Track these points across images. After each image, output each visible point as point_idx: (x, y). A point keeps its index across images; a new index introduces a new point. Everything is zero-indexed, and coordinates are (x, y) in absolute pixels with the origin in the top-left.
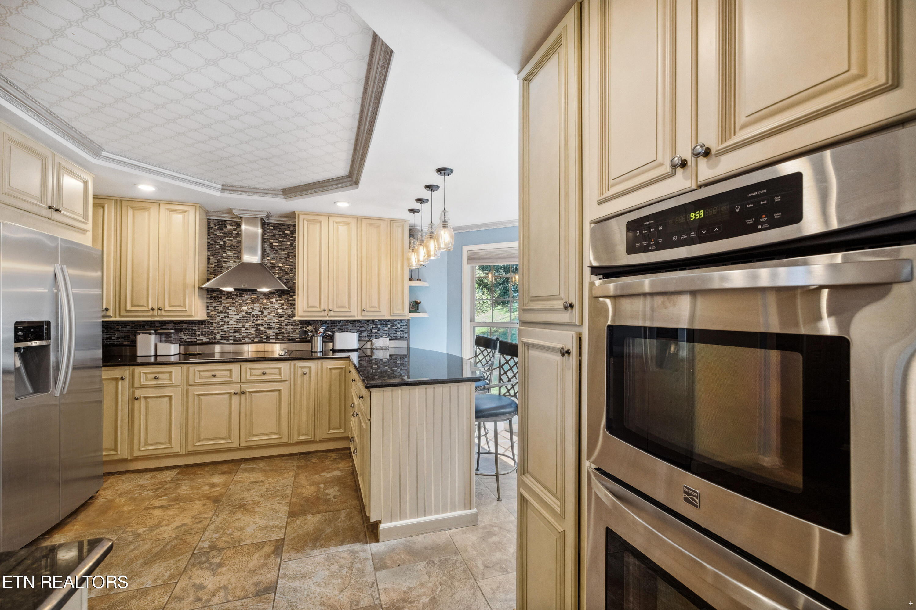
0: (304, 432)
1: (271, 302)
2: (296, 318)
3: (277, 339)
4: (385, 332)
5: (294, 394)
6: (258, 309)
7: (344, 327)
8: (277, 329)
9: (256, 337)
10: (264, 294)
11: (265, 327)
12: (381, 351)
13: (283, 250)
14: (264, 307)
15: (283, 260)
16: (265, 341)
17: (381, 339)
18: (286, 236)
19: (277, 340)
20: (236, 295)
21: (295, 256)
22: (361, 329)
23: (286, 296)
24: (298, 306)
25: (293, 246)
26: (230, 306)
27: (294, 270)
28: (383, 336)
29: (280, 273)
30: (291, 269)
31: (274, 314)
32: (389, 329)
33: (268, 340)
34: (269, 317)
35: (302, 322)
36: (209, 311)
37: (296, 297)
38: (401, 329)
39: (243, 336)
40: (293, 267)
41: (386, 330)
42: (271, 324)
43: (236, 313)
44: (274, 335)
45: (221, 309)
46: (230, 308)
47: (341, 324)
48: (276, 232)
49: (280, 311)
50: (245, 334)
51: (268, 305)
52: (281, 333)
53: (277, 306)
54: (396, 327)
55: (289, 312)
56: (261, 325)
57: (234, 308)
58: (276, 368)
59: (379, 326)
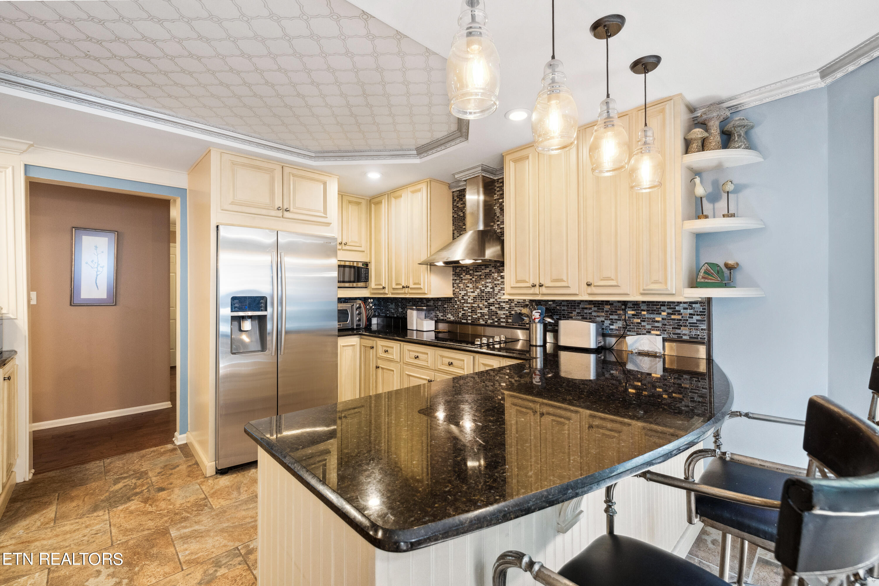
4: (656, 324)
7: (586, 311)
8: (507, 310)
11: (496, 308)
12: (646, 359)
14: (495, 282)
17: (647, 336)
20: (473, 270)
22: (611, 317)
24: (506, 281)
26: (468, 283)
28: (652, 332)
32: (663, 319)
36: (454, 289)
38: (690, 320)
39: (478, 316)
41: (657, 322)
42: (501, 304)
43: (472, 290)
44: (504, 318)
45: (461, 285)
46: (468, 285)
47: (581, 306)
50: (479, 315)
51: (498, 280)
54: (679, 317)
57: (471, 285)
59: (643, 313)
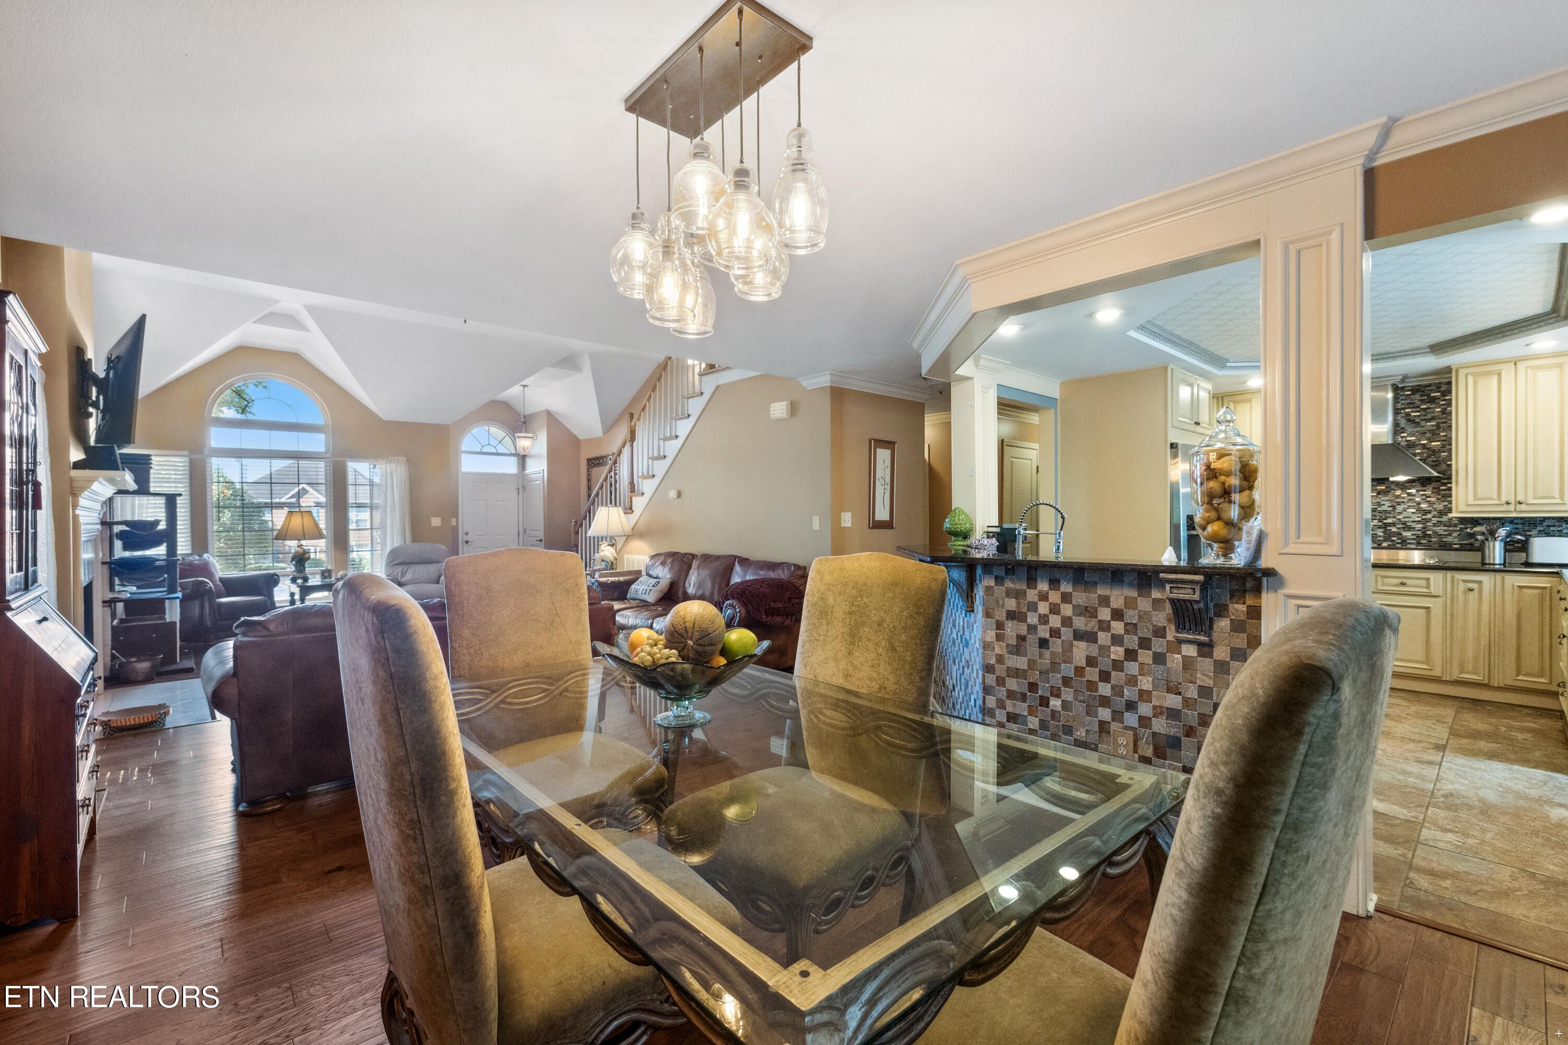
0: (1470, 669)
1: (1409, 494)
2: (1453, 515)
3: (1419, 543)
5: (1452, 615)
6: (1388, 504)
7: (1551, 528)
8: (1419, 530)
9: (1385, 540)
10: (1397, 484)
11: (1398, 528)
13: (1429, 420)
14: (1398, 500)
15: (1428, 435)
16: (1399, 546)
18: (1433, 400)
19: (1419, 546)
21: (1450, 426)
23: (1434, 485)
24: (1457, 499)
25: (1446, 413)
27: (1448, 447)
29: (1423, 453)
30: (1443, 446)
31: (1414, 511)
33: (1404, 544)
34: (1405, 514)
35: (1463, 520)
37: (1453, 485)
40: (1447, 442)
42: (1409, 524)
44: (1413, 539)
47: (1545, 523)
48: (1417, 396)
49: (1424, 506)
51: (1403, 498)
52: (1425, 536)
53: (1418, 499)
55: (1440, 507)
56: (1394, 524)
58: (1422, 579)
